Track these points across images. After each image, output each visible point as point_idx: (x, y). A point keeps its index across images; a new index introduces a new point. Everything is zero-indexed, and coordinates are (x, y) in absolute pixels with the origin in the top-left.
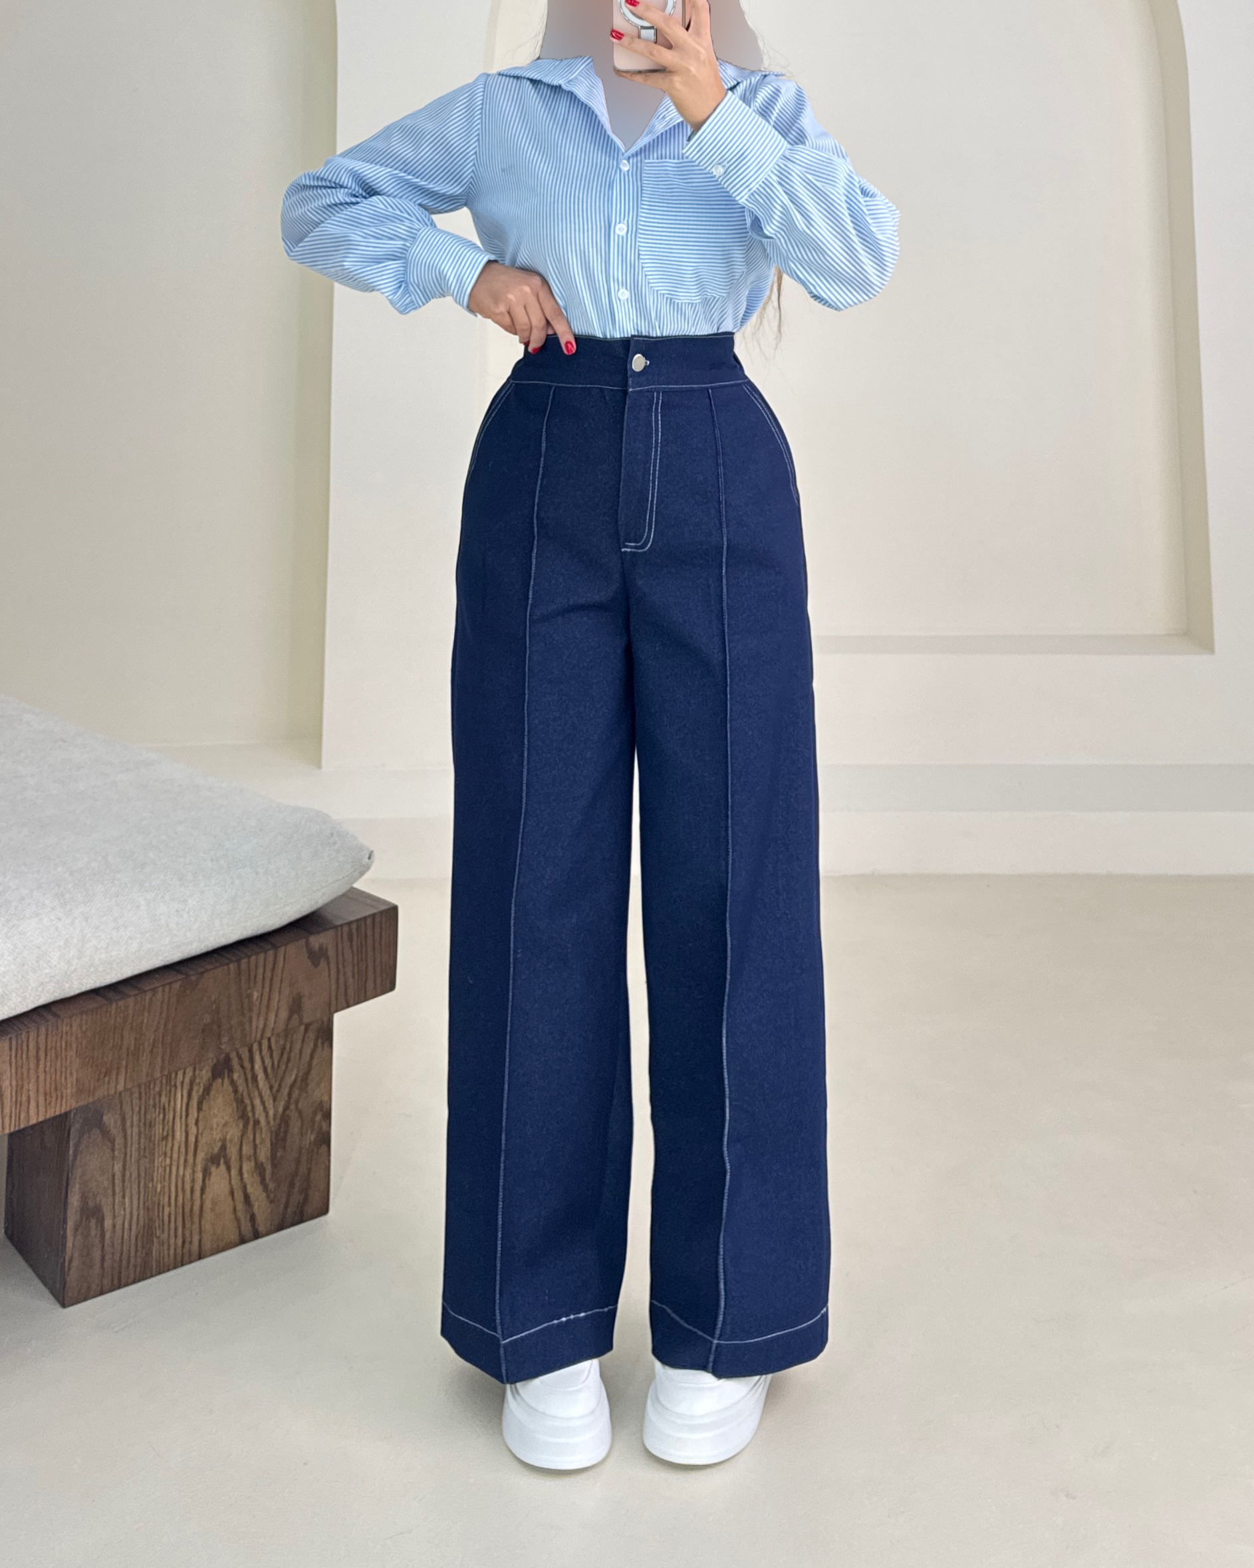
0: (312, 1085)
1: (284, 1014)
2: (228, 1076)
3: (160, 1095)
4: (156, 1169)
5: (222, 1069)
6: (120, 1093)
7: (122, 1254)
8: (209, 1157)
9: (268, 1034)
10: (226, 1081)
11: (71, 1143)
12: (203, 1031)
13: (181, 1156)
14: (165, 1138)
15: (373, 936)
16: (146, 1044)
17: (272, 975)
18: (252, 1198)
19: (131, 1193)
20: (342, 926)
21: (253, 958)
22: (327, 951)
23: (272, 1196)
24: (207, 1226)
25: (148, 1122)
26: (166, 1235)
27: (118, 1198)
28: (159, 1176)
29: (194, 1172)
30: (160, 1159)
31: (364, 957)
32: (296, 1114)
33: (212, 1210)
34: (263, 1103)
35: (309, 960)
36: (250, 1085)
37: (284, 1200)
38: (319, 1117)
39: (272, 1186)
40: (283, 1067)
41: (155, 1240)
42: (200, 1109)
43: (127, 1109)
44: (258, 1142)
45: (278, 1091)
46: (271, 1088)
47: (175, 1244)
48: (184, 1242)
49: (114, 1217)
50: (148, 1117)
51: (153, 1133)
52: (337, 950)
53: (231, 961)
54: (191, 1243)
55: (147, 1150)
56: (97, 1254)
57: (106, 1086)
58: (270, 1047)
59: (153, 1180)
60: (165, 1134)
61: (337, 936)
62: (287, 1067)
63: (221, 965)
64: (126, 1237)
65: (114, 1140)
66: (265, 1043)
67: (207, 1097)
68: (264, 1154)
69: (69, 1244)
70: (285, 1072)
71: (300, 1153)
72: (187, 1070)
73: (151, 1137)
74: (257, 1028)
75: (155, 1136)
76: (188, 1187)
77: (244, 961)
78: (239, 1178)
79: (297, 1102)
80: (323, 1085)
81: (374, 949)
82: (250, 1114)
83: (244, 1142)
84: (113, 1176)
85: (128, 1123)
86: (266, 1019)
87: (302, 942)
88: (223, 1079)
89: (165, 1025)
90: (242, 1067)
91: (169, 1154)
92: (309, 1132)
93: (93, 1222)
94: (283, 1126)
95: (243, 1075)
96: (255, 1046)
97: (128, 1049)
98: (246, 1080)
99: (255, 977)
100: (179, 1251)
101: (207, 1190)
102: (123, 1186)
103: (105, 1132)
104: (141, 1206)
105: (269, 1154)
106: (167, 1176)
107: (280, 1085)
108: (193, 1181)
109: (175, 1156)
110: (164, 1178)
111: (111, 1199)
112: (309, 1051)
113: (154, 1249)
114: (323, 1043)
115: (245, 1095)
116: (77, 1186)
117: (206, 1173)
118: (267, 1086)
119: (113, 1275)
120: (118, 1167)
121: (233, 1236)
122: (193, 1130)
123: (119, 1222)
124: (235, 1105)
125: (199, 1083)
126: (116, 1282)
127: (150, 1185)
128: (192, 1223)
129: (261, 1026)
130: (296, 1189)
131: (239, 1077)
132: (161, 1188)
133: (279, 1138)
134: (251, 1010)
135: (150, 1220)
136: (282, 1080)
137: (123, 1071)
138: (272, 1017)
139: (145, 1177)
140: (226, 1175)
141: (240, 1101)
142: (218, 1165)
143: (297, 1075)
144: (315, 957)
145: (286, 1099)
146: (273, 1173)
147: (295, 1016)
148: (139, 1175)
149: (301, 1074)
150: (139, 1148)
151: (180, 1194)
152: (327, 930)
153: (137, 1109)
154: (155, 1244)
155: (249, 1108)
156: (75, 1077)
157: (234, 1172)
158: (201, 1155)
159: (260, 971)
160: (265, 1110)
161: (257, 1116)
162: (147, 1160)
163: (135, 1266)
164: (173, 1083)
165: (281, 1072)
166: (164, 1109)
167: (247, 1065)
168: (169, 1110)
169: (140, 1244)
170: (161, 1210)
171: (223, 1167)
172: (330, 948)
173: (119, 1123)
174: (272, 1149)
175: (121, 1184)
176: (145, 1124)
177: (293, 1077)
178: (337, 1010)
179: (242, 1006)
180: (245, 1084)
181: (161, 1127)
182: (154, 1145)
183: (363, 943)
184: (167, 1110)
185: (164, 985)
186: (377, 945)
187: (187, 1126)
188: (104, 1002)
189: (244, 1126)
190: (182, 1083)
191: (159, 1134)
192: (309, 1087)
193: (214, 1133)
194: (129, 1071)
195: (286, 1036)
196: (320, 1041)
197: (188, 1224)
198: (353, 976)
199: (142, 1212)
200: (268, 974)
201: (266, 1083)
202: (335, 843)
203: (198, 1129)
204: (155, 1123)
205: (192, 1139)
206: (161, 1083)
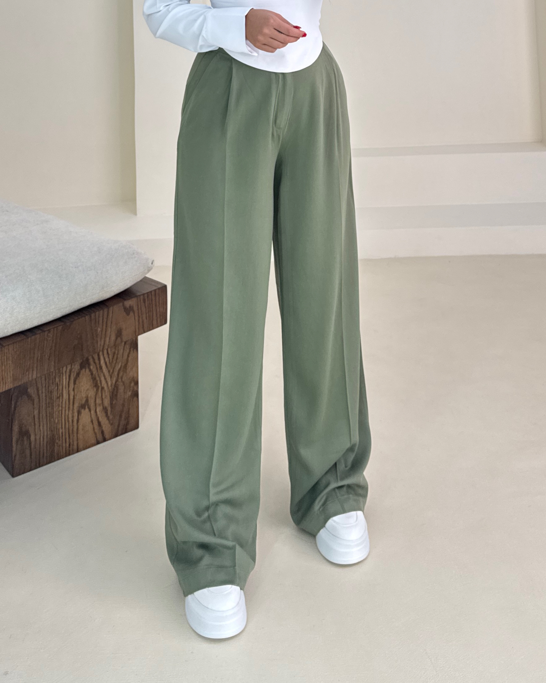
0: (129, 369)
1: (113, 338)
2: (88, 368)
3: (55, 379)
4: (54, 412)
5: (85, 364)
6: (36, 379)
7: (40, 452)
8: (80, 406)
9: (106, 347)
10: (87, 370)
11: (13, 403)
12: (74, 347)
13: (66, 405)
14: (58, 398)
15: (155, 299)
16: (46, 355)
17: (107, 320)
18: (102, 423)
19: (43, 424)
20: (140, 296)
21: (97, 313)
22: (133, 307)
23: (111, 422)
24: (80, 437)
25: (50, 391)
26: (61, 442)
27: (37, 426)
28: (56, 415)
29: (73, 413)
30: (57, 408)
31: (151, 309)
32: (122, 384)
33: (83, 429)
34: (105, 379)
35: (125, 313)
36: (99, 370)
37: (117, 424)
38: (132, 384)
39: (111, 417)
40: (115, 362)
41: (56, 444)
42: (75, 383)
43: (40, 386)
44: (104, 397)
45: (112, 373)
46: (109, 371)
47: (66, 446)
48: (69, 445)
49: (35, 435)
50: (50, 388)
51: (53, 395)
52: (138, 307)
53: (87, 315)
54: (73, 445)
55: (50, 404)
56: (28, 452)
57: (27, 376)
58: (108, 353)
59: (53, 418)
60: (58, 395)
61: (138, 300)
62: (116, 362)
63: (82, 317)
64: (42, 443)
65: (34, 400)
66: (105, 352)
67: (78, 378)
68: (107, 402)
69: (14, 449)
70: (115, 365)
71: (124, 401)
72: (68, 366)
73: (51, 398)
74: (100, 345)
75: (53, 397)
76: (70, 420)
77: (93, 315)
78: (96, 414)
79: (122, 378)
80: (134, 369)
81: (156, 305)
82: (99, 385)
83: (97, 396)
84: (34, 416)
85: (40, 392)
86: (105, 341)
87: (121, 304)
88: (86, 368)
89: (55, 346)
90: (95, 363)
91: (61, 405)
92: (128, 391)
93: (25, 438)
94: (115, 389)
95: (95, 366)
96: (101, 353)
97: (37, 358)
98: (97, 368)
99: (99, 322)
100: (68, 448)
101: (80, 421)
102: (39, 421)
103: (29, 397)
104: (48, 429)
105: (109, 402)
106: (60, 416)
107: (113, 371)
108: (73, 417)
109: (64, 406)
110: (59, 415)
111: (34, 426)
112: (127, 354)
113: (55, 448)
114: (133, 350)
115: (97, 376)
116: (17, 422)
117: (79, 413)
118: (107, 371)
119: (36, 462)
120: (36, 412)
121: (94, 441)
122: (72, 393)
123: (38, 437)
124: (92, 381)
125: (74, 372)
126: (38, 465)
127: (52, 420)
128: (73, 436)
129: (102, 344)
130: (123, 418)
131: (93, 367)
132: (58, 421)
133: (114, 395)
134: (97, 336)
135: (53, 435)
136: (114, 368)
137: (35, 369)
138: (107, 339)
139: (50, 416)
140: (89, 413)
141: (94, 379)
142: (85, 409)
143: (121, 366)
144: (128, 311)
145: (117, 377)
146: (111, 411)
147: (119, 339)
148: (46, 416)
149: (123, 365)
150: (46, 404)
151: (67, 423)
152: (132, 298)
153: (44, 385)
154: (56, 446)
155: (99, 382)
156: (12, 373)
157: (93, 412)
158: (76, 405)
159: (101, 319)
160: (107, 383)
161: (102, 385)
162: (50, 408)
163: (47, 457)
164: (61, 372)
165: (113, 365)
166: (57, 384)
167: (97, 361)
168: (60, 384)
169: (48, 447)
170: (58, 430)
171: (87, 410)
172: (134, 306)
173: (36, 391)
174: (111, 401)
175: (38, 421)
176: (48, 391)
177: (120, 366)
178: (139, 334)
179: (93, 335)
180: (96, 371)
181: (56, 392)
182: (53, 400)
183: (151, 302)
184: (59, 385)
185: (54, 328)
186: (157, 304)
187: (69, 391)
188: (25, 337)
189: (97, 390)
190: (66, 372)
191: (55, 396)
192: (128, 371)
193: (82, 394)
194: (39, 368)
195: (115, 348)
196: (132, 349)
197: (71, 437)
198: (146, 318)
199: (49, 433)
200: (105, 320)
201: (107, 369)
202: (135, 257)
203: (74, 393)
204: (53, 392)
205: (72, 397)
206: (56, 373)
